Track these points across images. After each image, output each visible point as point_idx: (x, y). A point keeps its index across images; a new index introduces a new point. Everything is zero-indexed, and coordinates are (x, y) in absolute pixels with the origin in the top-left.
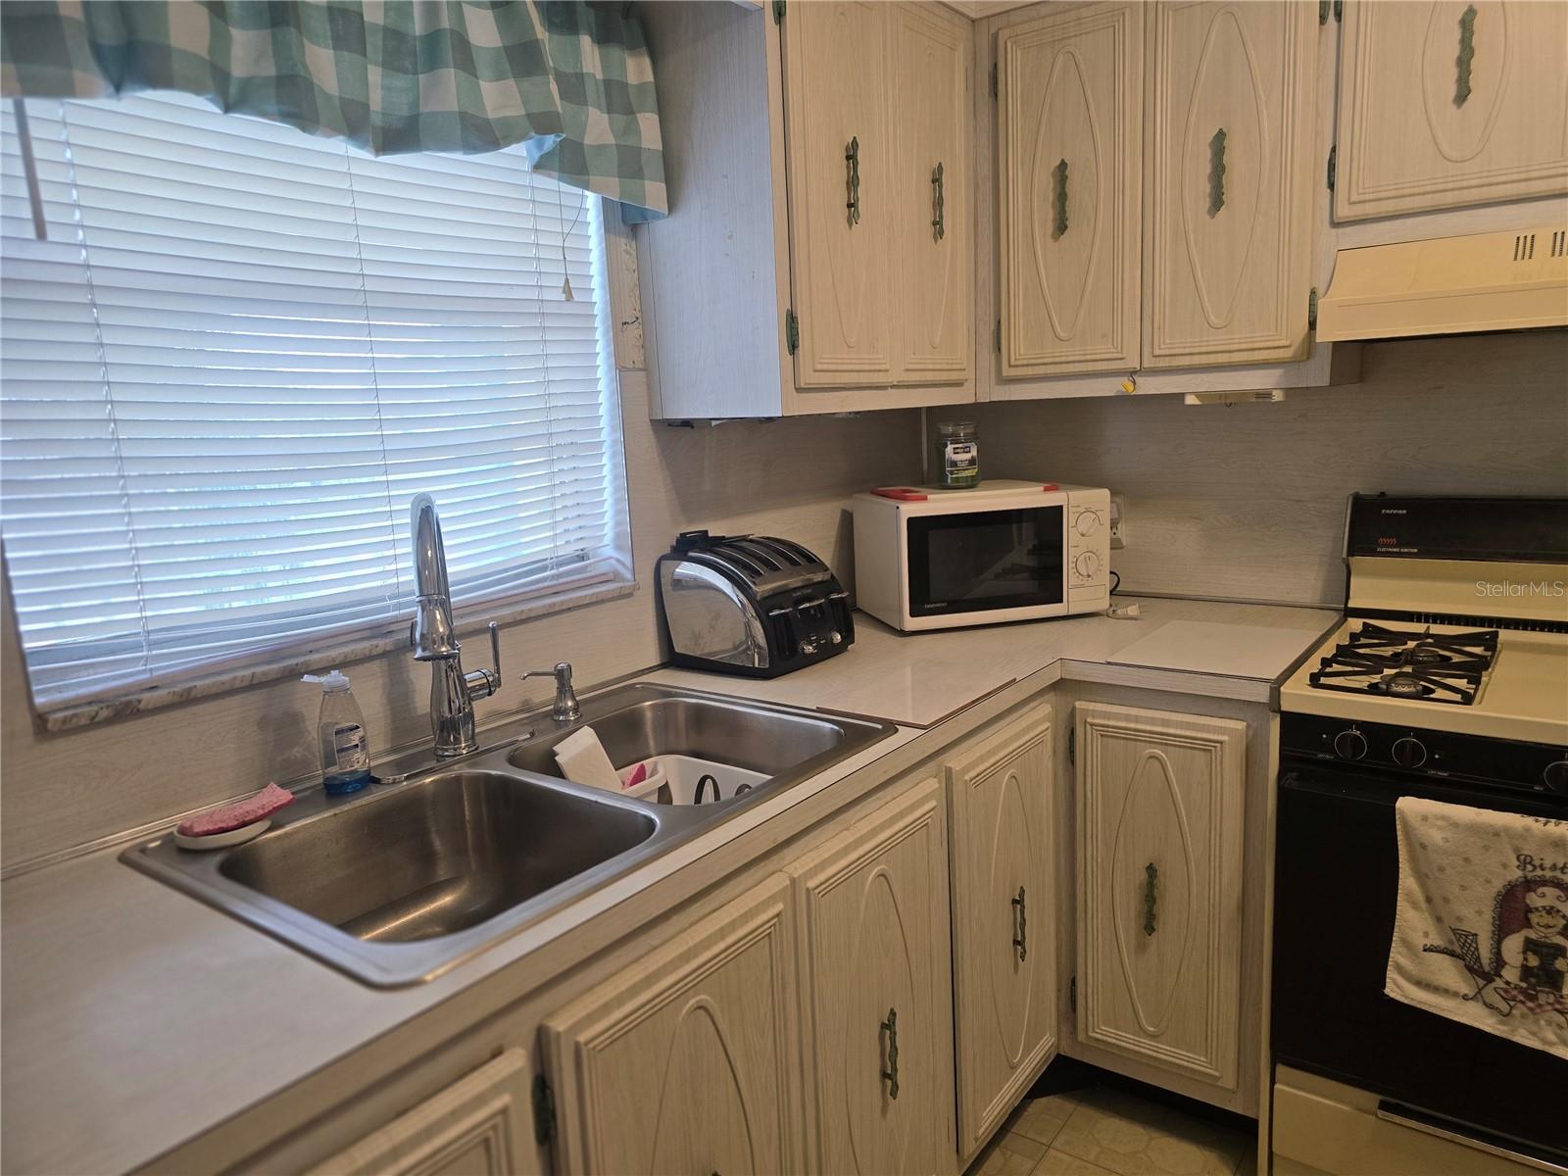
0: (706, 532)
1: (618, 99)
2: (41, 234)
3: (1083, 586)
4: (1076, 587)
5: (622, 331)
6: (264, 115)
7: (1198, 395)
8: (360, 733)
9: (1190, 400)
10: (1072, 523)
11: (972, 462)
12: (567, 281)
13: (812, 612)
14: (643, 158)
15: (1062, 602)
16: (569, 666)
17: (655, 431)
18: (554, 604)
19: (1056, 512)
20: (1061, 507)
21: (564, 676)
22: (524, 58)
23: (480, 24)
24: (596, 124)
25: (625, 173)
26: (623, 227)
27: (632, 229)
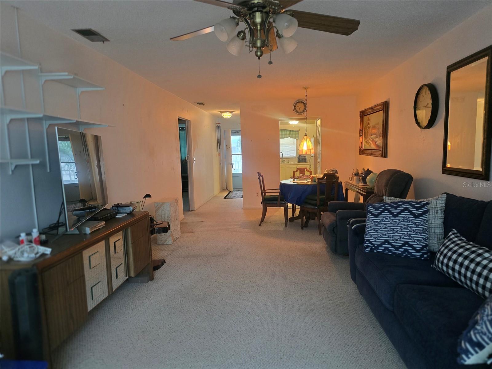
13: (303, 160)
21: (289, 161)
22: (289, 134)
23: (288, 133)
24: (294, 136)
25: (295, 138)
26: (297, 140)
27: (298, 140)
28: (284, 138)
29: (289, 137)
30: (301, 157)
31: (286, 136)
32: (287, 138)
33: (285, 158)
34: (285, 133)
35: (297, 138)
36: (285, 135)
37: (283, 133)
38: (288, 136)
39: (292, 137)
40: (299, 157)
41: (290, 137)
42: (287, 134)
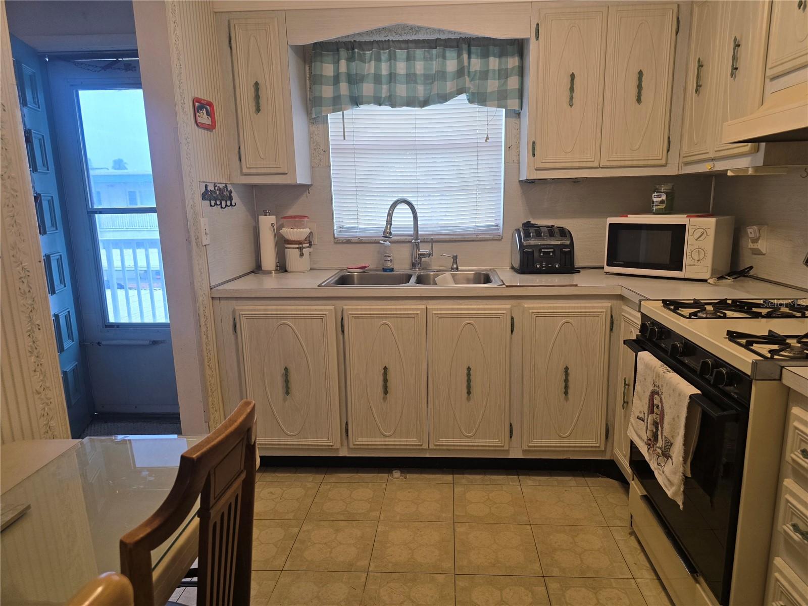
0: (530, 222)
1: (503, 74)
2: (344, 139)
3: (694, 265)
4: (690, 265)
5: (509, 150)
6: (386, 105)
7: (732, 170)
8: (391, 258)
9: (730, 174)
10: (691, 233)
11: (662, 202)
12: (488, 136)
13: (551, 254)
14: (508, 92)
15: (682, 271)
16: (457, 256)
17: (520, 184)
18: (465, 238)
19: (683, 227)
20: (686, 225)
21: (455, 258)
22: (460, 72)
23: (451, 65)
24: (492, 85)
25: (501, 99)
26: (514, 115)
27: (518, 115)
28: (425, 103)
29: (459, 92)
30: (539, 235)
31: (436, 88)
32: (444, 98)
33: (432, 242)
34: (435, 66)
35: (514, 104)
36: (429, 79)
37: (419, 67)
38: (450, 86)
39: (478, 98)
40: (527, 235)
41: (464, 97)
42: (442, 75)
